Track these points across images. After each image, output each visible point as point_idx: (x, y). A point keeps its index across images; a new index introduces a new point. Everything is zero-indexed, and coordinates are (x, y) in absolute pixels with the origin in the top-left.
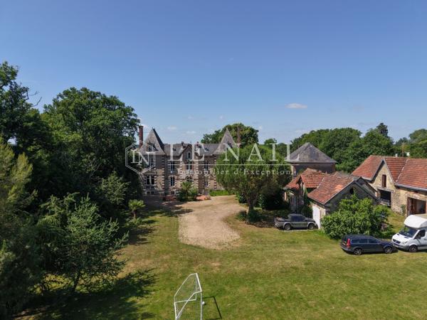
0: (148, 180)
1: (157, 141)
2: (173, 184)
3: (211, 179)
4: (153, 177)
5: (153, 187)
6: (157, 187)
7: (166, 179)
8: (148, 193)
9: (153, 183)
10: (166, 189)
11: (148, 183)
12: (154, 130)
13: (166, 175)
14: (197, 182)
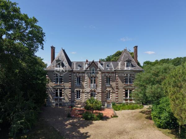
0: (57, 93)
1: (65, 59)
2: (78, 96)
3: (113, 93)
4: (61, 90)
5: (61, 99)
6: (64, 99)
7: (72, 92)
8: (57, 104)
9: (61, 96)
10: (72, 101)
11: (57, 95)
12: (64, 51)
13: (72, 89)
14: (100, 95)
